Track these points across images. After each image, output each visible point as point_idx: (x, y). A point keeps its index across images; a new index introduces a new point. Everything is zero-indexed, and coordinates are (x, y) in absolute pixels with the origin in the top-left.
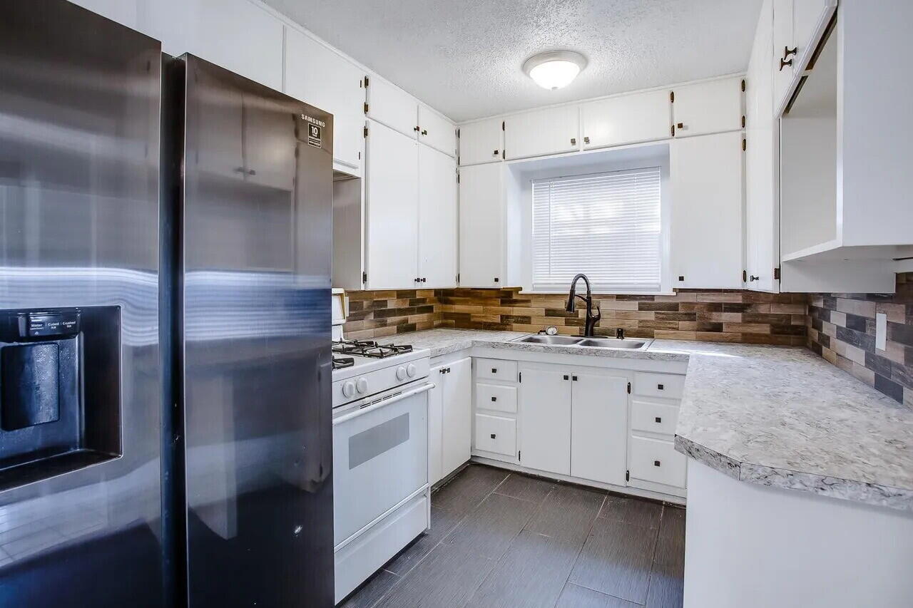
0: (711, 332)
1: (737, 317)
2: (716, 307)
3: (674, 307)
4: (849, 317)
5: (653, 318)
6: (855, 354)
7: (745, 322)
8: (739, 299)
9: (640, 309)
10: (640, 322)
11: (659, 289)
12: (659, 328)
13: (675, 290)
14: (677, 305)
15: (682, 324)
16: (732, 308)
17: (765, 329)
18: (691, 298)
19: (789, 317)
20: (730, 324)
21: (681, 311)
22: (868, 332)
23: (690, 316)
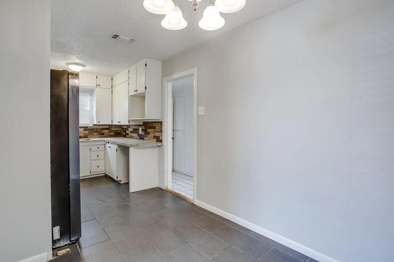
0: (102, 135)
1: (107, 131)
2: (103, 129)
3: (93, 129)
4: (133, 129)
5: (87, 133)
6: (135, 135)
7: (109, 132)
8: (108, 127)
9: (84, 130)
10: (84, 134)
11: (89, 125)
12: (89, 135)
13: (93, 125)
14: (94, 129)
15: (95, 134)
16: (107, 129)
17: (113, 134)
18: (97, 127)
19: (117, 130)
20: (106, 133)
21: (95, 130)
22: (138, 131)
23: (97, 132)
